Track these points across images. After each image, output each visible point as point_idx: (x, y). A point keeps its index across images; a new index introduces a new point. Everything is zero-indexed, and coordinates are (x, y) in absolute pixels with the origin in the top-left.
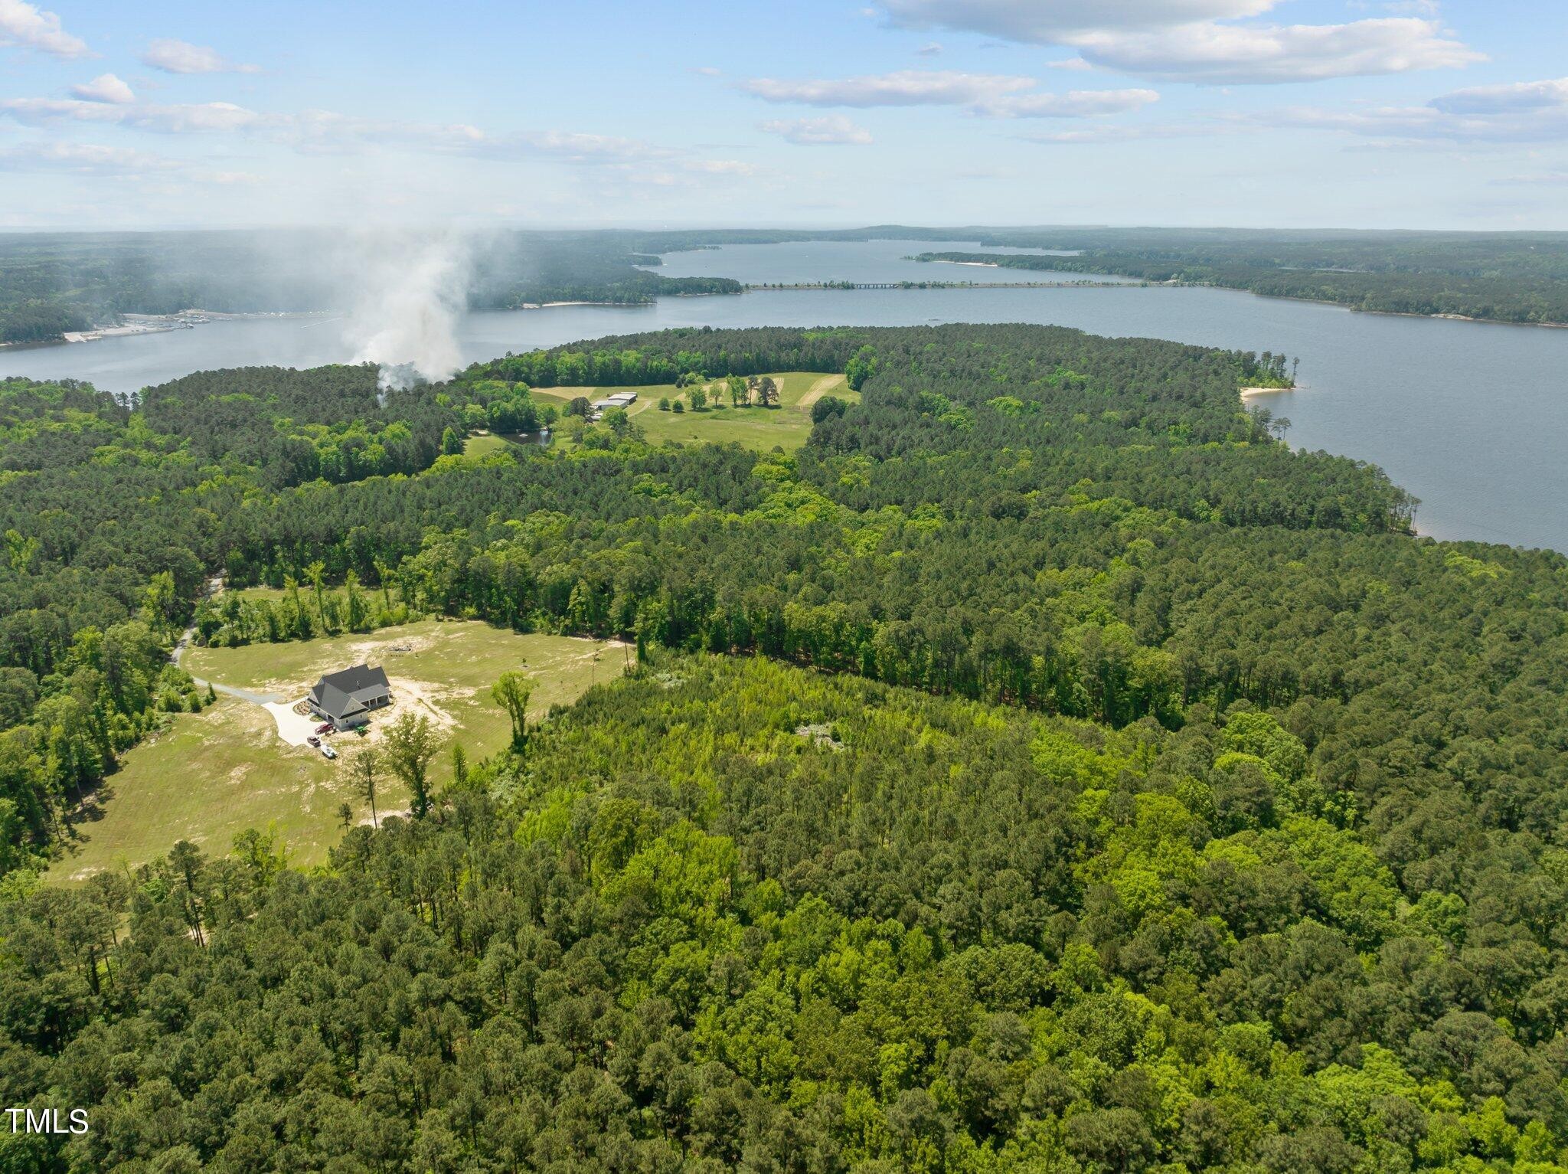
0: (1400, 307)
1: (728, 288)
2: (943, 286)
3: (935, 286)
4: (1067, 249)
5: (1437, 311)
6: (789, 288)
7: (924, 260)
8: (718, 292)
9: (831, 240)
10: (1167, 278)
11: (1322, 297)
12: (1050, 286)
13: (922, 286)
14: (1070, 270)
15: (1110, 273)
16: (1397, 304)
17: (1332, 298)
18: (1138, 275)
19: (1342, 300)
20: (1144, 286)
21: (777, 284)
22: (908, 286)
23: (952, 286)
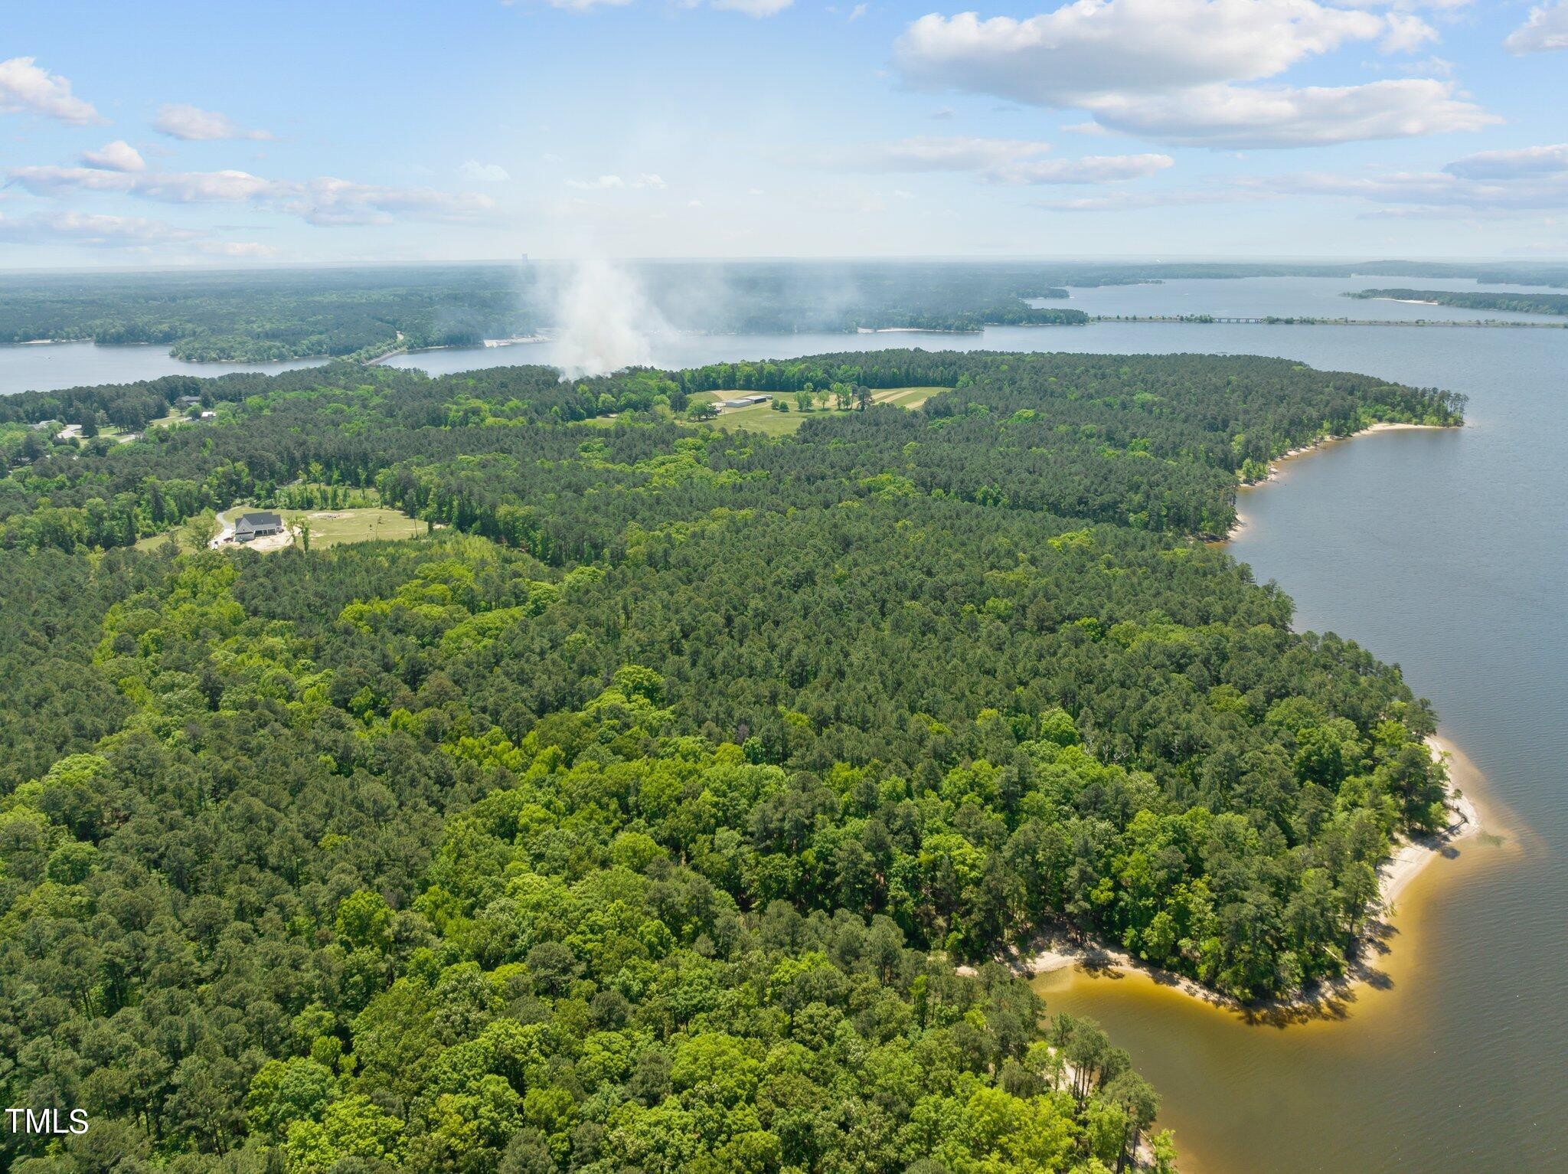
1: (1076, 319)
2: (1312, 322)
6: (1143, 320)
8: (1062, 323)
13: (1289, 321)
21: (1130, 316)
22: (1272, 321)
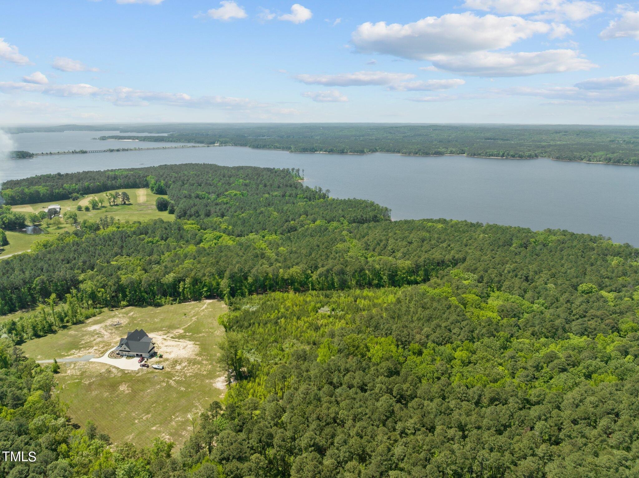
0: (304, 150)
3: (124, 150)
4: (159, 133)
5: (316, 151)
7: (103, 139)
9: (45, 131)
10: (214, 143)
11: (276, 148)
12: (172, 148)
13: (118, 150)
14: (172, 141)
15: (189, 142)
16: (304, 149)
17: (279, 148)
18: (202, 142)
19: (283, 149)
20: (208, 146)
22: (112, 151)
23: (131, 150)
